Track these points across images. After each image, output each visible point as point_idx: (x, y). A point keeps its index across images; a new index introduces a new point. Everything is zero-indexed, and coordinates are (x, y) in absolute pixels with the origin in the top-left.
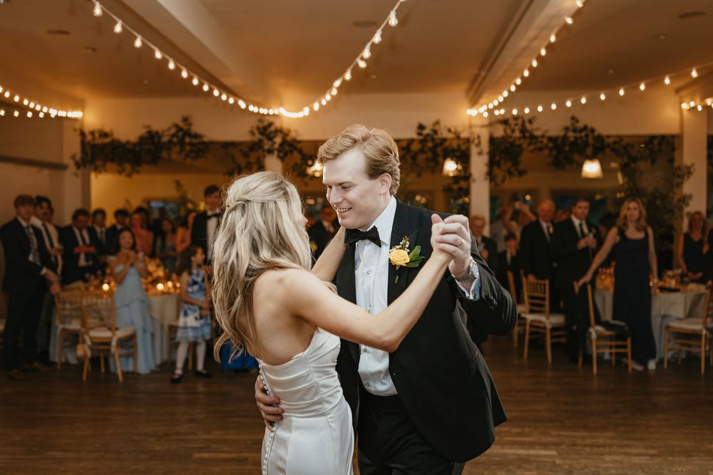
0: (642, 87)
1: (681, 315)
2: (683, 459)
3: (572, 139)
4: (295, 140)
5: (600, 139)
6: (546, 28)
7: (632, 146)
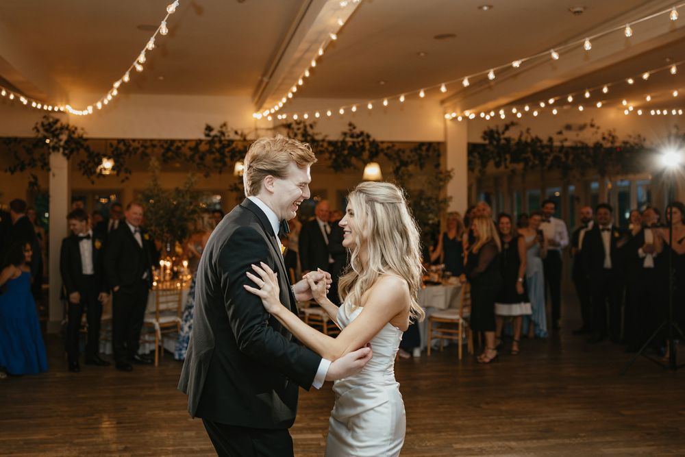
0: (402, 99)
1: (442, 306)
2: (433, 435)
3: (350, 144)
4: (81, 138)
5: (375, 144)
6: (316, 42)
7: (404, 152)
